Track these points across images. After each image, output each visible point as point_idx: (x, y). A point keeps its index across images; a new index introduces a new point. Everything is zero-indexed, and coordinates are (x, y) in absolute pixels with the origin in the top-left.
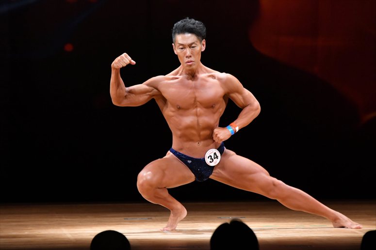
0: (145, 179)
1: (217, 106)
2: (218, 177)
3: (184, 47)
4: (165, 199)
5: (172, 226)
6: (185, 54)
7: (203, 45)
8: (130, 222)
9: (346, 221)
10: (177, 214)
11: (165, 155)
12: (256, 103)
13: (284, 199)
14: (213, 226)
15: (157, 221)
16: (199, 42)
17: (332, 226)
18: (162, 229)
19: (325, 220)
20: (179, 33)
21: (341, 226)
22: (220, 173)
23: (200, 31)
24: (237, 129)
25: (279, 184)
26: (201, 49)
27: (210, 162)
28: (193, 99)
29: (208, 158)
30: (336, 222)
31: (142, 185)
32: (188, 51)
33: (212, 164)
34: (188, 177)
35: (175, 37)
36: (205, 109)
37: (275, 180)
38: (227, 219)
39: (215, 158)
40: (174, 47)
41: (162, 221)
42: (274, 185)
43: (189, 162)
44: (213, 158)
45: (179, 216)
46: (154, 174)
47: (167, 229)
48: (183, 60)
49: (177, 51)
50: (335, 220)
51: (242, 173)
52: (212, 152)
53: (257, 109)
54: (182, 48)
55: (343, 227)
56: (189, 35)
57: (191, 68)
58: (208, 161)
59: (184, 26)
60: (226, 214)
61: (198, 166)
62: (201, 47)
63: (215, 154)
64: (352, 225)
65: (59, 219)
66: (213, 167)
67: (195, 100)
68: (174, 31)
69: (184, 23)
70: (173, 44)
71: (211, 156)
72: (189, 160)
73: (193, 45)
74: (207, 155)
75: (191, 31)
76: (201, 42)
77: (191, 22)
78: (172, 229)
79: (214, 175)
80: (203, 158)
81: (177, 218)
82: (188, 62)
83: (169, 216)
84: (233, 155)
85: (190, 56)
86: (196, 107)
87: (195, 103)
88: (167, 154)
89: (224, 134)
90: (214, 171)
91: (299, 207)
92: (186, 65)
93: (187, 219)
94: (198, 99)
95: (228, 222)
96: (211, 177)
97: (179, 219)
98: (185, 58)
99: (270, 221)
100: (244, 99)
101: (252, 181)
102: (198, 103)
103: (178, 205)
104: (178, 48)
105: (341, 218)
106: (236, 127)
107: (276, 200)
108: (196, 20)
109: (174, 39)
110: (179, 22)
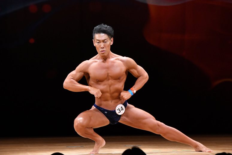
0: (78, 122)
1: (122, 78)
2: (124, 121)
3: (99, 42)
4: (91, 135)
5: (96, 151)
6: (100, 46)
7: (112, 41)
8: (70, 148)
9: (203, 148)
10: (99, 143)
11: (91, 108)
12: (146, 74)
13: (165, 134)
14: (122, 151)
15: (87, 148)
16: (109, 39)
17: (194, 151)
18: (90, 153)
19: (190, 147)
20: (97, 33)
21: (200, 150)
22: (125, 119)
23: (110, 32)
24: (135, 92)
25: (162, 125)
26: (110, 43)
27: (119, 112)
28: (107, 75)
29: (118, 110)
30: (197, 148)
31: (77, 126)
32: (102, 45)
33: (120, 114)
34: (105, 122)
35: (94, 35)
36: (114, 80)
37: (159, 122)
38: (130, 147)
39: (121, 110)
40: (94, 42)
41: (90, 148)
42: (159, 125)
43: (106, 112)
44: (120, 110)
45: (101, 145)
46: (85, 119)
47: (93, 153)
48: (99, 50)
49: (95, 44)
50: (196, 147)
51: (139, 119)
52: (120, 106)
53: (146, 78)
54: (98, 43)
55: (201, 151)
56: (103, 34)
57: (103, 55)
58: (117, 112)
59: (100, 29)
60: (129, 144)
61: (111, 115)
62: (110, 42)
63: (122, 107)
64: (206, 150)
65: (26, 147)
66: (120, 116)
67: (108, 76)
68: (94, 32)
69: (100, 27)
70: (93, 40)
71: (119, 109)
72: (106, 111)
73: (105, 41)
74: (117, 108)
75: (104, 32)
76: (110, 39)
77: (105, 27)
78: (96, 153)
79: (121, 120)
80: (114, 110)
81: (100, 146)
82: (102, 51)
83: (95, 145)
84: (133, 107)
85: (103, 48)
86: (109, 79)
87: (108, 77)
88: (92, 107)
89: (127, 95)
90: (121, 118)
91: (174, 139)
92: (100, 53)
93: (105, 147)
94: (110, 75)
95: (131, 148)
96: (120, 121)
97: (100, 147)
98: (100, 49)
99: (156, 148)
100: (138, 72)
101: (145, 124)
102: (110, 77)
103: (100, 138)
104: (96, 42)
105: (200, 146)
106: (134, 90)
107: (160, 135)
108: (108, 25)
109: (93, 37)
110: (97, 27)
